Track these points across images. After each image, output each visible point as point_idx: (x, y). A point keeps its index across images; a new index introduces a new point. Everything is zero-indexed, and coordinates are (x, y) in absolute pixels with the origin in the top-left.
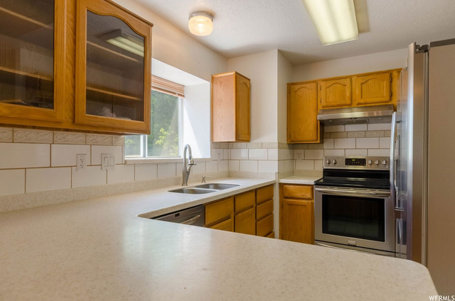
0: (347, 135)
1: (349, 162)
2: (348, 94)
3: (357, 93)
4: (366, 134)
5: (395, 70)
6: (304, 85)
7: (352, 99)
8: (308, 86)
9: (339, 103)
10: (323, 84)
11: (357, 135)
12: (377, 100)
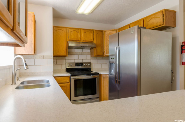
0: (75, 53)
1: (77, 64)
2: (79, 36)
3: (83, 36)
4: (82, 53)
5: (95, 30)
6: (60, 28)
7: (80, 38)
8: (62, 29)
9: (76, 39)
10: (69, 30)
11: (78, 54)
12: (89, 40)
